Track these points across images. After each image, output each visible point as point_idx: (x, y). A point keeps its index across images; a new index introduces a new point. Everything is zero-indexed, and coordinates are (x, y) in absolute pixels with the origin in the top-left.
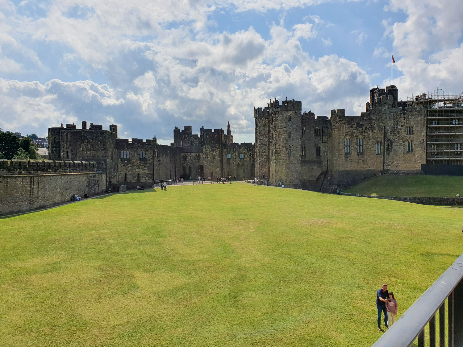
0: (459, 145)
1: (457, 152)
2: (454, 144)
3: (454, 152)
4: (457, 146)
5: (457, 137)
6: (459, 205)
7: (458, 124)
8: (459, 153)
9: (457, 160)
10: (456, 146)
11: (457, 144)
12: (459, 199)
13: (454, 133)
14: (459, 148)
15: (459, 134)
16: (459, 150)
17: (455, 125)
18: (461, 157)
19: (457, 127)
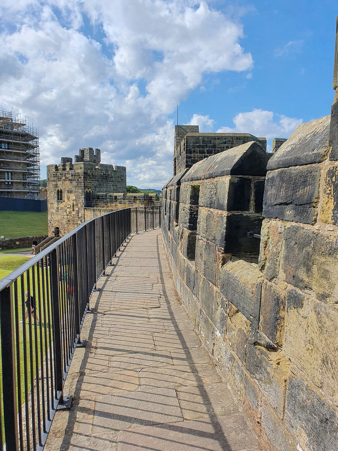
0: (10, 174)
1: (8, 182)
2: (4, 172)
3: (5, 182)
4: (8, 175)
5: (7, 164)
6: (5, 249)
7: (8, 149)
8: (10, 183)
9: (8, 192)
10: (6, 175)
11: (8, 172)
12: (4, 242)
13: (3, 158)
14: (10, 178)
15: (9, 161)
16: (10, 180)
17: (3, 150)
18: (12, 188)
19: (6, 152)
